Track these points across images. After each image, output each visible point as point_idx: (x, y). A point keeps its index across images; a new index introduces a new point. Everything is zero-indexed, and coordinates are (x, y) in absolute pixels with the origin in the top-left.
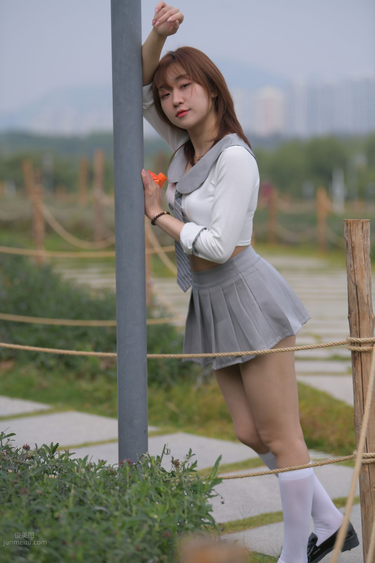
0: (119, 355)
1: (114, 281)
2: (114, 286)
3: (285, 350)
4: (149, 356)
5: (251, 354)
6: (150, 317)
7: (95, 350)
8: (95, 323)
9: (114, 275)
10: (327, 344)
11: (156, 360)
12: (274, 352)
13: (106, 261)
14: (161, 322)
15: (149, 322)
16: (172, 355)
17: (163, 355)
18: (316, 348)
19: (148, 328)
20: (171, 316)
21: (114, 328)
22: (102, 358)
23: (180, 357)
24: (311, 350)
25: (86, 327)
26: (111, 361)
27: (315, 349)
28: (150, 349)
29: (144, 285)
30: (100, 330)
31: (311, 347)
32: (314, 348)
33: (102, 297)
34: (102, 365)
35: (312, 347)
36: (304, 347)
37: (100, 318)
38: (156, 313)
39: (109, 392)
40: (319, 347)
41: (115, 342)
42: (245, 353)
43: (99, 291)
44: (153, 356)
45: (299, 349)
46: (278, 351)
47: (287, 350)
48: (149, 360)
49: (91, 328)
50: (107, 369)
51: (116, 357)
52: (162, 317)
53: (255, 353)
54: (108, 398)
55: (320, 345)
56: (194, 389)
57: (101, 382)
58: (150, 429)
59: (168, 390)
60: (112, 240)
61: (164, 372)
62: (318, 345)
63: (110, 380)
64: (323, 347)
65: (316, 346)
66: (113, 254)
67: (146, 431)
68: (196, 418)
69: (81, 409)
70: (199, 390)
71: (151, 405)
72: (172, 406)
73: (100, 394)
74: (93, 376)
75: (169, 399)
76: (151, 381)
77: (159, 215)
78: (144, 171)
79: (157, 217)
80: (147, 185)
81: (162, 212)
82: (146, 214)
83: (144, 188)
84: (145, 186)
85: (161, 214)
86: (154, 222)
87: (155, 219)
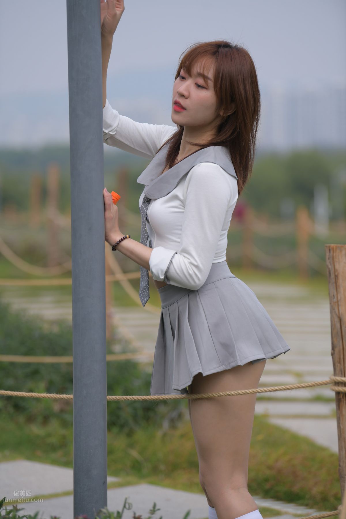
0: (75, 396)
1: (71, 311)
2: (70, 317)
3: (261, 390)
4: (109, 397)
6: (111, 352)
7: (48, 391)
8: (48, 360)
9: (71, 304)
10: (308, 384)
11: (117, 402)
12: (249, 392)
13: (61, 288)
14: (122, 357)
15: (110, 358)
16: (135, 397)
17: (125, 397)
18: (296, 388)
19: (109, 364)
20: (134, 351)
21: (70, 364)
22: (55, 400)
23: (144, 399)
24: (290, 390)
25: (38, 364)
26: (67, 402)
27: (295, 389)
28: (111, 389)
29: (104, 317)
30: (54, 367)
31: (290, 387)
32: (293, 389)
33: (56, 329)
34: (56, 408)
35: (291, 388)
36: (282, 388)
37: (54, 353)
38: (117, 348)
39: (64, 437)
40: (299, 387)
41: (71, 381)
43: (53, 322)
44: (113, 398)
45: (277, 390)
46: (253, 391)
47: (264, 391)
48: (109, 402)
49: (44, 364)
50: (62, 411)
51: (72, 399)
52: (124, 352)
53: (227, 394)
54: (63, 444)
55: (301, 385)
56: (159, 434)
57: (54, 426)
58: (110, 479)
59: (130, 434)
60: (69, 265)
61: (126, 414)
62: (298, 385)
63: (65, 424)
64: (303, 387)
65: (297, 387)
66: (69, 282)
67: (105, 483)
68: (162, 467)
69: (31, 457)
70: (165, 435)
71: (111, 452)
72: (134, 453)
73: (53, 440)
74: (46, 420)
75: (131, 446)
76: (111, 424)
77: (122, 240)
78: (106, 190)
79: (120, 241)
80: (109, 205)
81: (124, 236)
82: (107, 239)
83: (105, 210)
84: (107, 206)
85: (124, 238)
86: (115, 247)
87: (118, 244)
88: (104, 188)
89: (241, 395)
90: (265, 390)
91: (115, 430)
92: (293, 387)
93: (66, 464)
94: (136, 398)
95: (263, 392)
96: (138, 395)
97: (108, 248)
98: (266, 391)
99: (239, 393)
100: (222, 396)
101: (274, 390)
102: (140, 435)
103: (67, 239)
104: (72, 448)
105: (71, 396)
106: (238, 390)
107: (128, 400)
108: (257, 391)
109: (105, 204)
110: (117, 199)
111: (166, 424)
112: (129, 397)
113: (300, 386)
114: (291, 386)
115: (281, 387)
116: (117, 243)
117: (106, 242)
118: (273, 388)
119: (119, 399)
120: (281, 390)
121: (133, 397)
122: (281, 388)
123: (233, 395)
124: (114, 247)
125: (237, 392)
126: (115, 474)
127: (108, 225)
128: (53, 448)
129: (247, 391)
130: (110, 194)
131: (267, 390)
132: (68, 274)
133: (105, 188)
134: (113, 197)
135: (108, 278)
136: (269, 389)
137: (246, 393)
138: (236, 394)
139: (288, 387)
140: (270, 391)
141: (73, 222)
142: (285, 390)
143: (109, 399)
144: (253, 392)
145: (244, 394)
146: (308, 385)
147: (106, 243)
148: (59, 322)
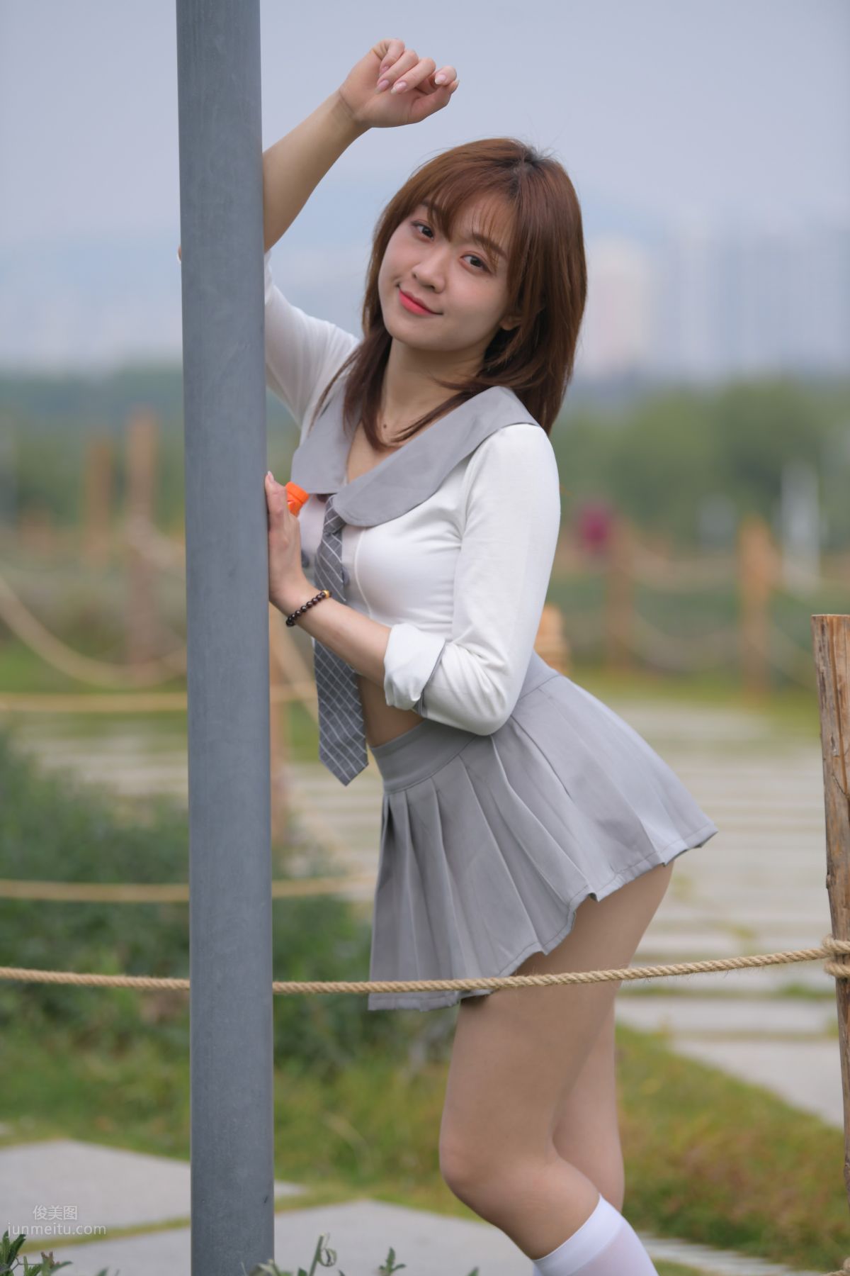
0: (193, 983)
1: (183, 773)
2: (183, 789)
3: (652, 971)
4: (279, 986)
5: (559, 981)
6: (281, 875)
7: (129, 969)
8: (129, 893)
9: (184, 757)
10: (769, 958)
11: (298, 997)
12: (622, 976)
13: (160, 719)
14: (311, 889)
15: (281, 890)
16: (342, 986)
17: (318, 985)
18: (739, 967)
19: (278, 906)
20: (342, 872)
21: (182, 906)
22: (147, 993)
23: (362, 989)
24: (724, 972)
25: (104, 905)
26: (174, 997)
27: (736, 970)
28: (282, 968)
29: (267, 788)
30: (144, 912)
31: (724, 963)
32: (732, 968)
33: (147, 820)
34: (148, 1011)
35: (727, 966)
36: (705, 965)
37: (142, 876)
38: (298, 864)
40: (746, 965)
41: (185, 946)
42: (542, 980)
43: (140, 802)
44: (288, 988)
45: (692, 971)
46: (633, 973)
47: (660, 973)
48: (278, 998)
49: (117, 906)
50: (163, 1020)
51: (187, 989)
52: (315, 874)
53: (569, 980)
54: (165, 1103)
55: (750, 960)
56: (401, 1077)
57: (143, 1057)
58: (282, 1190)
59: (330, 1077)
60: (179, 660)
61: (320, 1028)
62: (745, 959)
63: (170, 1052)
64: (757, 965)
65: (740, 963)
66: (178, 702)
67: (268, 1199)
68: (409, 1159)
69: (87, 1134)
70: (416, 1081)
71: (282, 1122)
72: (340, 1126)
73: (141, 1092)
74: (123, 1041)
75: (333, 1106)
76: (283, 1053)
77: (314, 603)
78: (272, 477)
79: (309, 606)
80: (280, 515)
81: (319, 592)
82: (274, 599)
83: (269, 527)
84: (274, 518)
85: (319, 599)
86: (295, 619)
87: (303, 611)
88: (265, 474)
89: (602, 982)
90: (662, 971)
91: (293, 1066)
92: (732, 965)
93: (171, 1151)
94: (343, 988)
95: (657, 975)
96: (349, 981)
97: (276, 619)
98: (665, 974)
99: (598, 978)
100: (557, 983)
101: (685, 970)
102: (355, 1079)
103: (175, 595)
104: (187, 1113)
105: (186, 983)
106: (596, 970)
107: (325, 992)
108: (642, 972)
109: (268, 512)
110: (300, 501)
111: (418, 1054)
112: (328, 986)
113: (750, 963)
114: (727, 961)
115: (702, 964)
116: (301, 609)
117: (271, 606)
118: (681, 966)
119: (301, 989)
120: (702, 970)
121: (336, 986)
122: (702, 967)
123: (583, 982)
124: (293, 618)
125: (593, 975)
126: (294, 1175)
127: (277, 564)
128: (141, 1112)
129: (618, 972)
130: (281, 488)
131: (668, 972)
132: (177, 682)
133: (269, 473)
134: (291, 496)
135: (276, 694)
136: (673, 967)
137: (614, 977)
138: (590, 979)
139: (719, 963)
140: (674, 974)
141: (191, 554)
142: (711, 970)
143: (278, 990)
144: (632, 976)
145: (611, 979)
146: (769, 961)
147: (273, 609)
148: (157, 802)
